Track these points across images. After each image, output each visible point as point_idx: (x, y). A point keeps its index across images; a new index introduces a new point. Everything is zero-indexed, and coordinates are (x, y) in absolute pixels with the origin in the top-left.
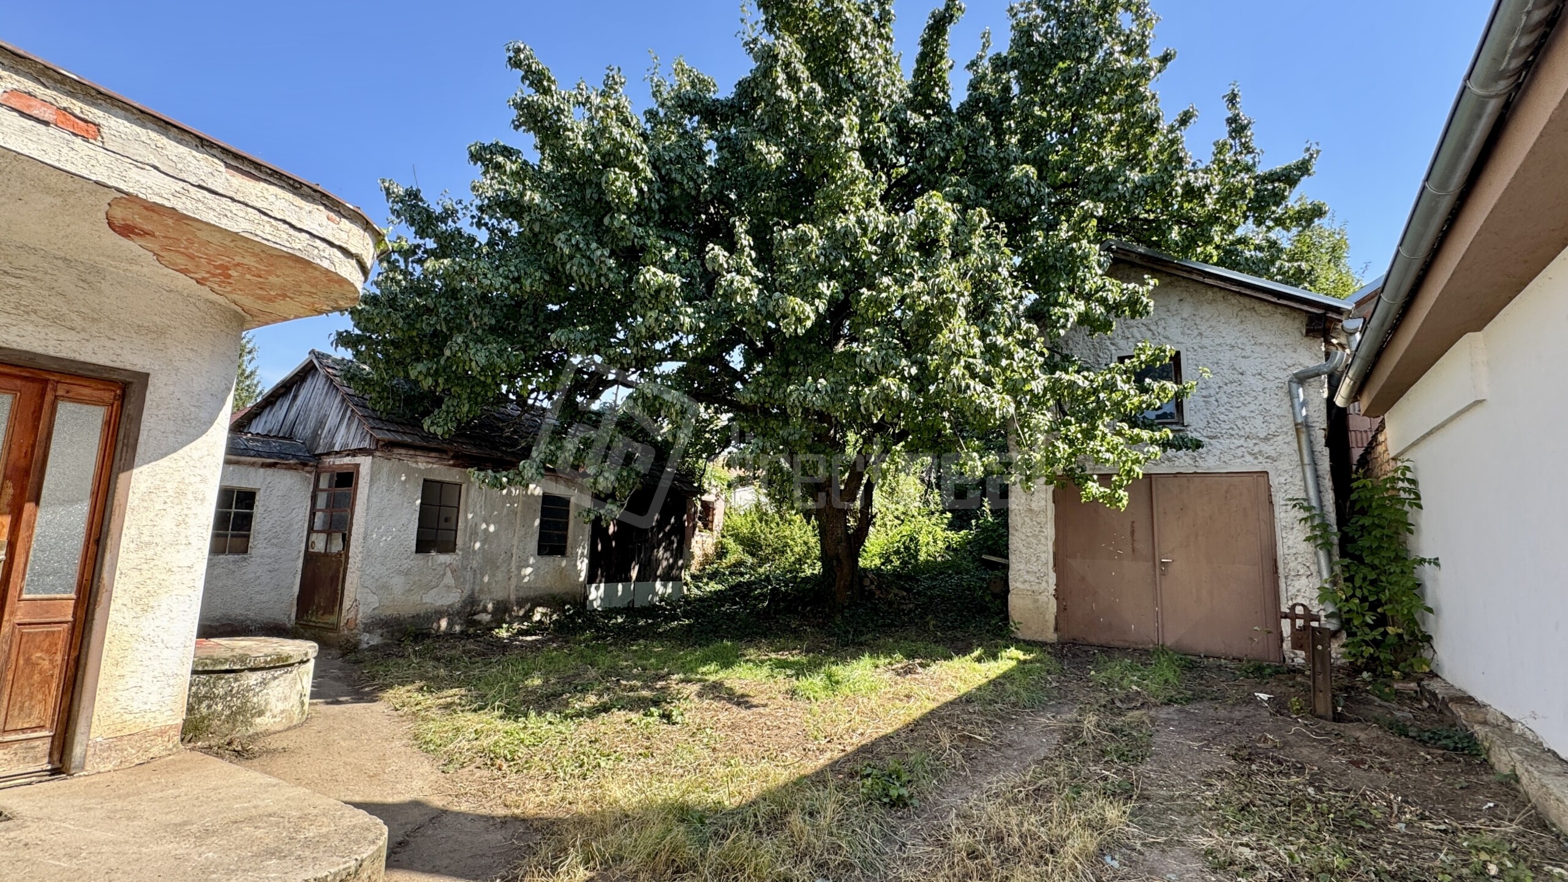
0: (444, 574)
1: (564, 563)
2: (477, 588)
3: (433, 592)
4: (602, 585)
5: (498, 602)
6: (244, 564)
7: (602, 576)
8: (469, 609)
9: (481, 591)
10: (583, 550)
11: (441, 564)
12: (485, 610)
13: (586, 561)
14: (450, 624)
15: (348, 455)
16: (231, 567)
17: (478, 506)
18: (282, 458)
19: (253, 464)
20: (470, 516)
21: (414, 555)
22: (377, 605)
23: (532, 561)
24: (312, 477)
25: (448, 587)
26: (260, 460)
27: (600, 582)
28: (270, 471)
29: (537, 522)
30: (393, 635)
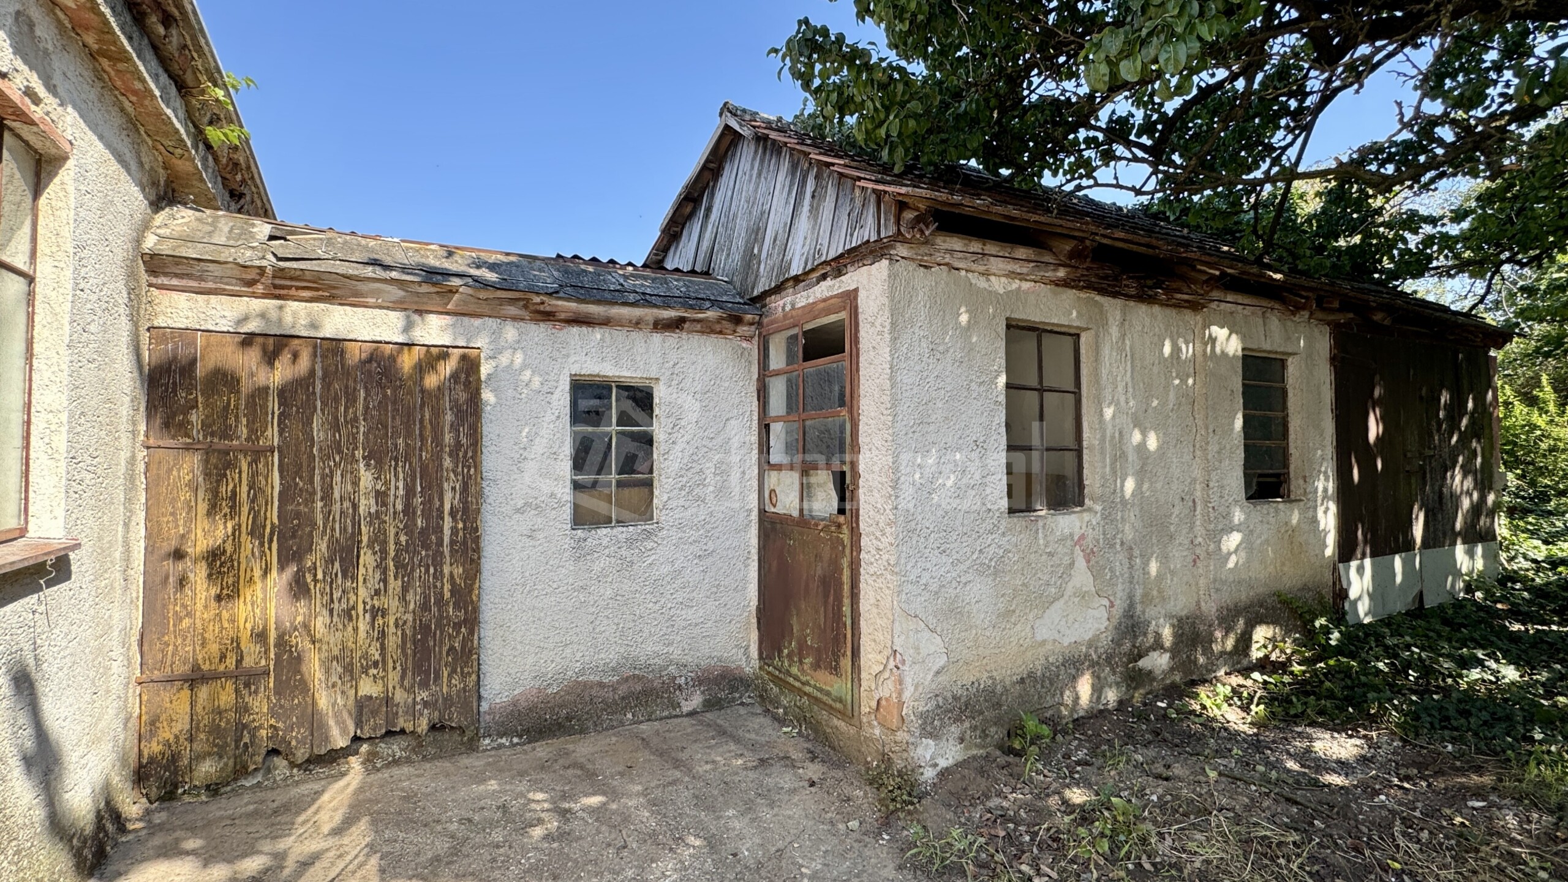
0: (1072, 564)
1: (1295, 518)
2: (1139, 593)
3: (1054, 612)
4: (1368, 562)
5: (1180, 620)
6: (650, 544)
7: (1365, 542)
8: (1127, 645)
9: (1147, 599)
10: (1325, 484)
11: (1062, 540)
12: (1158, 645)
13: (1333, 507)
14: (1097, 690)
15: (824, 277)
16: (624, 552)
17: (1120, 389)
18: (692, 307)
19: (637, 324)
20: (1108, 412)
21: (1006, 522)
22: (942, 661)
23: (1238, 516)
24: (753, 348)
25: (1083, 596)
26: (649, 314)
27: (1364, 556)
28: (672, 339)
29: (1239, 423)
30: (984, 735)
